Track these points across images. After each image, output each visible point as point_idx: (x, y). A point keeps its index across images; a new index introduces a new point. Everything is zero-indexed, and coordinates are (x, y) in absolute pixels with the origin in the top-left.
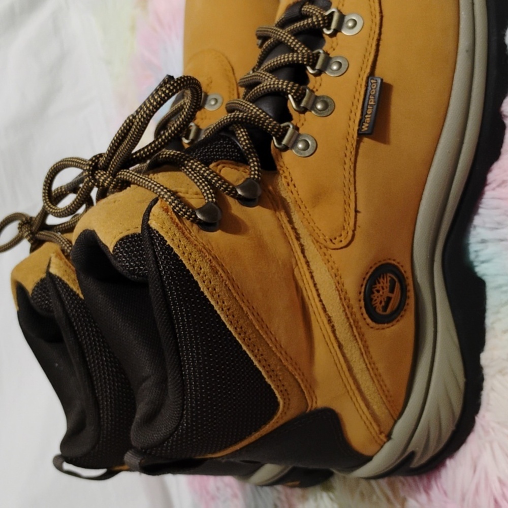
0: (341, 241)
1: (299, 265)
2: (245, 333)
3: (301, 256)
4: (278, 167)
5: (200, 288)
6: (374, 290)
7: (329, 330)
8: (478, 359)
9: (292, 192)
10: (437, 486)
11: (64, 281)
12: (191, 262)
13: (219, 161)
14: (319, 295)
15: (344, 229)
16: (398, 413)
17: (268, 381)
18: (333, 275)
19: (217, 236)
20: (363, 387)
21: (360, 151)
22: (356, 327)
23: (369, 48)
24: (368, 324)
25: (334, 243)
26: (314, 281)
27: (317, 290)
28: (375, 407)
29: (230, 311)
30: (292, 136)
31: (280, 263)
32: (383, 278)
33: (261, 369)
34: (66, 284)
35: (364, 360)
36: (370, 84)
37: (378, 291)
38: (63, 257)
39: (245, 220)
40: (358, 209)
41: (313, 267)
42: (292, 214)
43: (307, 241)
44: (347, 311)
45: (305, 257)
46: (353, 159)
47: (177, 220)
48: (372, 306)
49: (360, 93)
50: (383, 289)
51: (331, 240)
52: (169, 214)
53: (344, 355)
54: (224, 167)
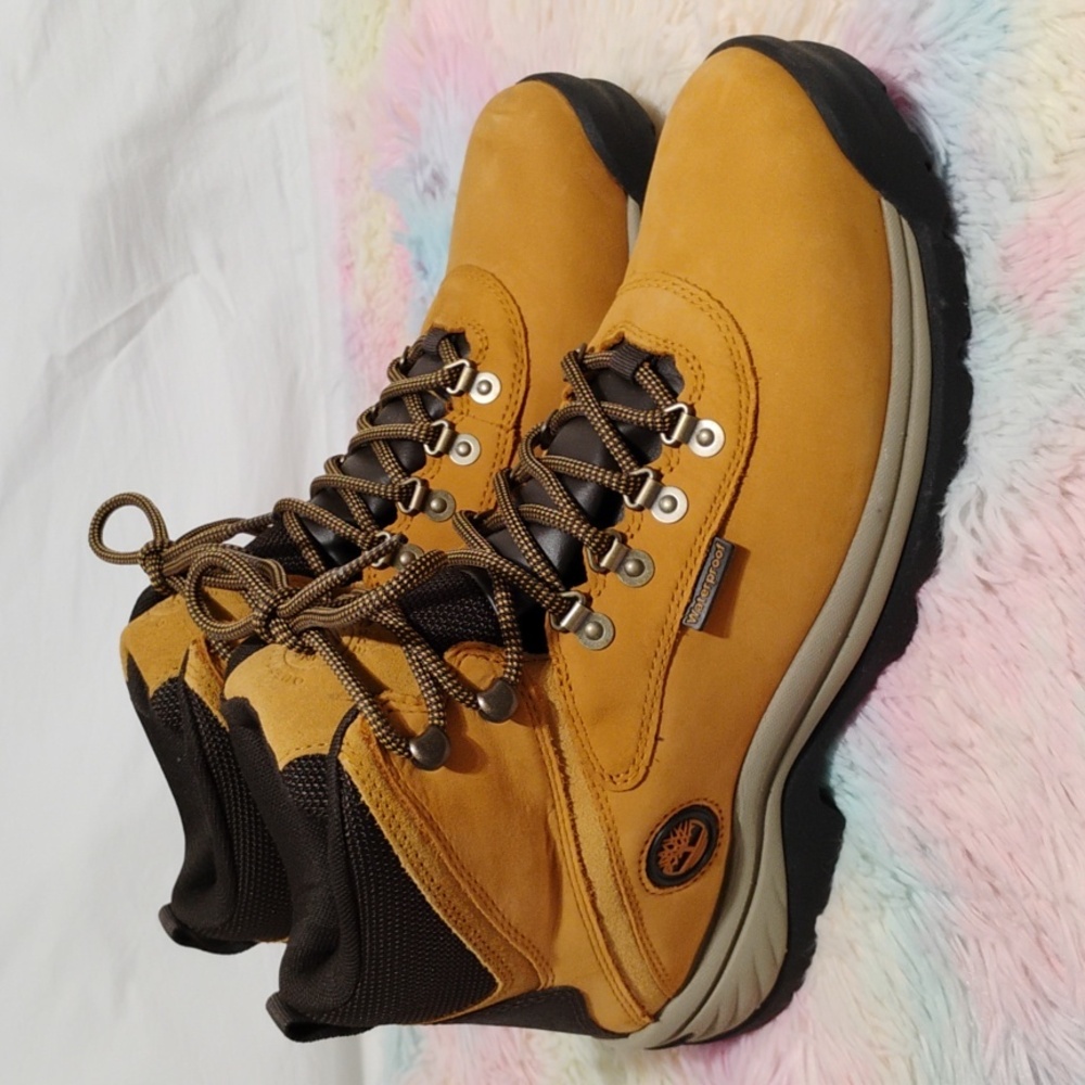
0: (626, 781)
1: (558, 807)
2: (459, 914)
3: (562, 795)
4: (551, 653)
5: (400, 864)
6: (665, 847)
7: (587, 899)
8: (813, 922)
9: (565, 696)
10: (723, 1062)
11: (204, 703)
12: (393, 828)
13: (461, 645)
14: (579, 853)
15: (634, 763)
16: (674, 991)
17: (485, 964)
18: (606, 829)
19: (439, 776)
20: (626, 966)
21: (679, 648)
22: (628, 896)
23: (724, 486)
24: (647, 891)
25: (615, 783)
26: (575, 832)
27: (578, 846)
28: (640, 988)
29: (441, 891)
30: (577, 615)
31: (528, 809)
32: (683, 828)
33: (475, 952)
34: (208, 709)
35: (634, 935)
36: (714, 548)
37: (671, 847)
38: (208, 658)
39: (484, 747)
40: (661, 735)
41: (577, 811)
42: (560, 728)
43: (574, 770)
44: (618, 876)
45: (568, 795)
46: (665, 663)
47: (381, 760)
48: (658, 866)
49: (696, 559)
50: (679, 842)
51: (611, 777)
52: (372, 746)
53: (603, 930)
54: (466, 655)
